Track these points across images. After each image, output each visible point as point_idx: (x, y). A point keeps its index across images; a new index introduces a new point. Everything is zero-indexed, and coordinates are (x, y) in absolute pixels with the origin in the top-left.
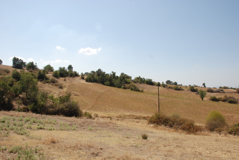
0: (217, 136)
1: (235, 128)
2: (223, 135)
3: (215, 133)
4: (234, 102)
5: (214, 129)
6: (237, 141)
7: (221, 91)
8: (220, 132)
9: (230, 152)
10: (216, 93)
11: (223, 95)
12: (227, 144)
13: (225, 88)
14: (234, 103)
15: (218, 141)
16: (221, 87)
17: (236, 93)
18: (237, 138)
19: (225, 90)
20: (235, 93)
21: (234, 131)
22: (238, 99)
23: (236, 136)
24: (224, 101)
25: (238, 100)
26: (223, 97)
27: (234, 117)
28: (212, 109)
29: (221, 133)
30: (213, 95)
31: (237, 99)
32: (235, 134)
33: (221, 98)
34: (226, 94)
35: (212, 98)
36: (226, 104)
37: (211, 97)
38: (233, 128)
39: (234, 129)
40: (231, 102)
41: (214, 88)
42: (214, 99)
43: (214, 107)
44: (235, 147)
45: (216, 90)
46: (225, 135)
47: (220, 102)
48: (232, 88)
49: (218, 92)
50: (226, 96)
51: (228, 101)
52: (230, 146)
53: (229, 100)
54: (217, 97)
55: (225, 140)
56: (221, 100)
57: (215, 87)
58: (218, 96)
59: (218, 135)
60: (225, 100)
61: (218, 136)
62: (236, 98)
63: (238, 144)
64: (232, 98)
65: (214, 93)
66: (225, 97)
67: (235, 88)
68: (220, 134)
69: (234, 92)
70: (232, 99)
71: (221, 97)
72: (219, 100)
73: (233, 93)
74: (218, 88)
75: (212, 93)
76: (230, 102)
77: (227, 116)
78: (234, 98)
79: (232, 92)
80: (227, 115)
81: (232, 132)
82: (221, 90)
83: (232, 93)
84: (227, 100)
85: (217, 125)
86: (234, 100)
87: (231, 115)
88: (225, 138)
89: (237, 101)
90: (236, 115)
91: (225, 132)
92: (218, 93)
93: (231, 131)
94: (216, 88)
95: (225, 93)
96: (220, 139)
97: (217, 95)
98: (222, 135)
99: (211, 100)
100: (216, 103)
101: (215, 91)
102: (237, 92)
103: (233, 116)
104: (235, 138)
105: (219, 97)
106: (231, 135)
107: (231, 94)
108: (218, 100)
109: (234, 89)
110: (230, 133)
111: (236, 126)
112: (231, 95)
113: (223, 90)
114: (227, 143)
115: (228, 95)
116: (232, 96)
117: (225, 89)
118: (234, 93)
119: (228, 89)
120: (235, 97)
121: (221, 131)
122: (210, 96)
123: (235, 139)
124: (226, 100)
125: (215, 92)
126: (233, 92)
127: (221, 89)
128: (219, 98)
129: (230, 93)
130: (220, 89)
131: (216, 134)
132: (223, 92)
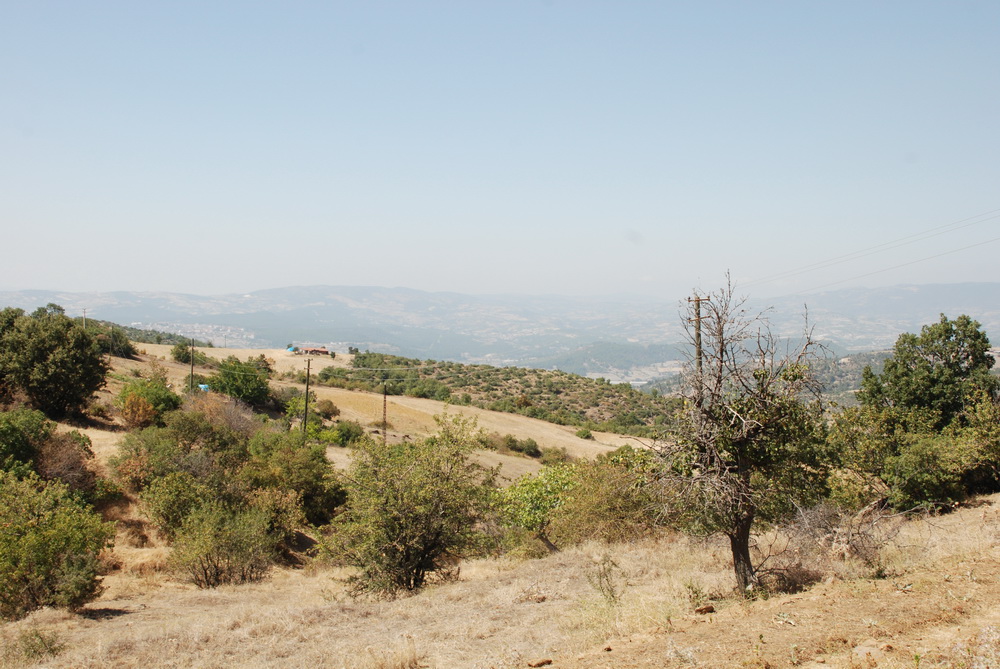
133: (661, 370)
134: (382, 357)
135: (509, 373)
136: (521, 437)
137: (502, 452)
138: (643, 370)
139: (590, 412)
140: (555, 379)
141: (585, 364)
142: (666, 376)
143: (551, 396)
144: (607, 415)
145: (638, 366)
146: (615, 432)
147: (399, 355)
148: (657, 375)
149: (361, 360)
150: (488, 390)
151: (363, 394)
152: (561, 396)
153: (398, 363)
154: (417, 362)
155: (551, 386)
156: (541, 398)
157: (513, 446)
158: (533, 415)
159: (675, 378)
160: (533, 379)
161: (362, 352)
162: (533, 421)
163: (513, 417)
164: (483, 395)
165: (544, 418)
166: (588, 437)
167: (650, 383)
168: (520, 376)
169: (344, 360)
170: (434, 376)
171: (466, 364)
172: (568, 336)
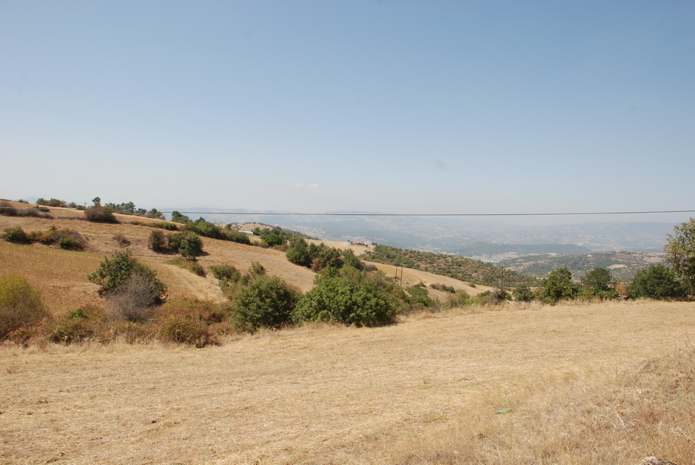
0: (15, 355)
1: (71, 323)
2: (36, 349)
3: (11, 346)
4: (75, 246)
5: (6, 332)
6: (74, 360)
7: (41, 213)
8: (25, 340)
9: (46, 402)
10: (26, 218)
11: (46, 225)
12: (44, 378)
13: (56, 203)
14: (76, 250)
15: (15, 372)
16: (42, 202)
17: (83, 221)
18: (73, 352)
19: (54, 211)
20: (81, 219)
21: (66, 331)
22: (86, 237)
23: (71, 346)
24: (48, 242)
25: (88, 239)
26: (47, 230)
27: (71, 288)
28: (6, 270)
29: (29, 342)
30: (14, 223)
31: (84, 237)
32: (69, 341)
33: (41, 234)
34: (54, 223)
35: (11, 232)
36: (54, 252)
37: (6, 230)
38: (63, 324)
39: (67, 328)
40: (68, 246)
41: (21, 201)
42: (18, 238)
43: (14, 263)
44: (64, 381)
45: (24, 208)
46: (42, 346)
47: (37, 245)
48: (73, 206)
49: (32, 214)
50: (54, 228)
51: (60, 242)
52: (49, 381)
53: (61, 239)
54: (28, 231)
55: (41, 362)
56: (38, 241)
57: (24, 199)
58: (29, 226)
59: (21, 349)
60: (51, 240)
61: (18, 353)
62: (82, 233)
63: (73, 370)
64: (71, 233)
65: (19, 218)
66: (52, 232)
67: (83, 205)
68: (26, 346)
69: (78, 218)
70: (71, 238)
71: (38, 230)
72: (33, 240)
73: (76, 221)
74: (33, 203)
75: (11, 217)
76: (65, 244)
77: (52, 288)
78: (77, 234)
79: (72, 216)
80: (52, 285)
81: (62, 334)
82: (43, 210)
83: (74, 218)
84: (58, 239)
85: (19, 319)
86: (77, 241)
87: (64, 283)
88: (40, 357)
89: (84, 242)
90: (77, 283)
91: (42, 338)
92: (31, 219)
93: (60, 333)
94: (27, 203)
95: (52, 218)
96: (24, 362)
97: (26, 224)
98: (32, 348)
99: (7, 240)
100: (23, 248)
101: (22, 211)
102: (85, 217)
103: (68, 288)
104: (68, 353)
105: (34, 230)
106: (57, 346)
107: (70, 221)
108: (30, 240)
109: (80, 208)
110: (56, 339)
111: (74, 314)
112: (68, 226)
113: (48, 211)
114: (45, 371)
115: (61, 226)
116: (71, 229)
117: (55, 206)
118: (79, 221)
119: (63, 207)
120: (79, 233)
121: (28, 338)
122: (4, 228)
123: (68, 355)
124: (54, 241)
125: (21, 215)
126: (76, 216)
127: (43, 206)
128: (34, 235)
129: (67, 221)
130: (40, 206)
131: (12, 349)
132: (47, 217)
133: (506, 256)
134: (386, 247)
135: (440, 256)
136: (448, 285)
137: (441, 291)
138: (499, 256)
139: (473, 275)
140: (459, 260)
141: (472, 252)
142: (508, 259)
143: (457, 267)
144: (481, 277)
145: (496, 253)
146: (484, 285)
147: (393, 246)
148: (504, 258)
149: (379, 248)
150: (431, 263)
151: (388, 265)
152: (462, 267)
153: (393, 250)
154: (401, 250)
155: (458, 263)
156: (453, 268)
157: (445, 288)
158: (452, 277)
159: (512, 260)
160: (450, 260)
161: (378, 245)
162: (452, 279)
163: (444, 277)
164: (428, 265)
165: (456, 278)
166: (474, 287)
167: (501, 262)
168: (444, 258)
169: (371, 248)
170: (408, 256)
171: (421, 251)
172: (465, 238)
